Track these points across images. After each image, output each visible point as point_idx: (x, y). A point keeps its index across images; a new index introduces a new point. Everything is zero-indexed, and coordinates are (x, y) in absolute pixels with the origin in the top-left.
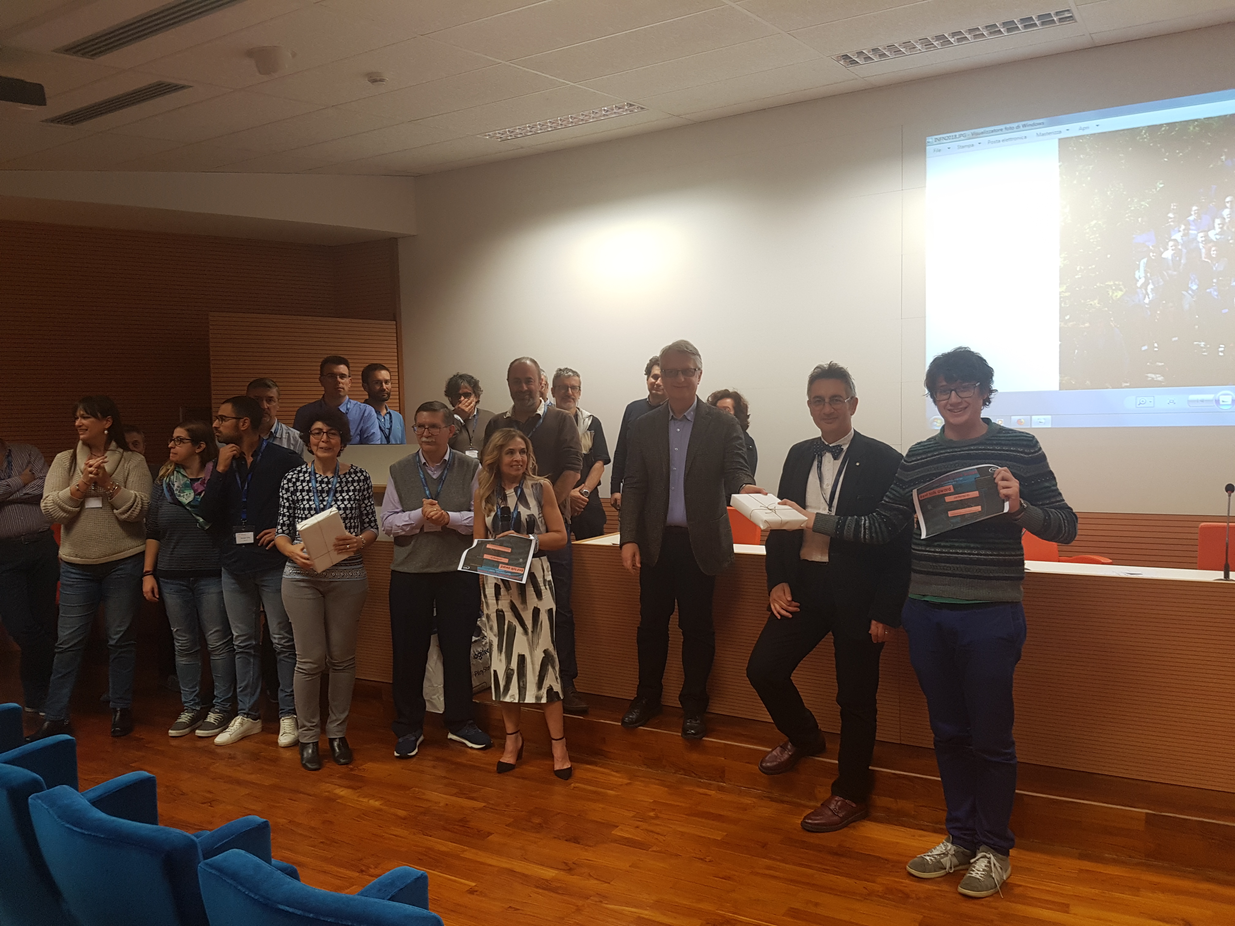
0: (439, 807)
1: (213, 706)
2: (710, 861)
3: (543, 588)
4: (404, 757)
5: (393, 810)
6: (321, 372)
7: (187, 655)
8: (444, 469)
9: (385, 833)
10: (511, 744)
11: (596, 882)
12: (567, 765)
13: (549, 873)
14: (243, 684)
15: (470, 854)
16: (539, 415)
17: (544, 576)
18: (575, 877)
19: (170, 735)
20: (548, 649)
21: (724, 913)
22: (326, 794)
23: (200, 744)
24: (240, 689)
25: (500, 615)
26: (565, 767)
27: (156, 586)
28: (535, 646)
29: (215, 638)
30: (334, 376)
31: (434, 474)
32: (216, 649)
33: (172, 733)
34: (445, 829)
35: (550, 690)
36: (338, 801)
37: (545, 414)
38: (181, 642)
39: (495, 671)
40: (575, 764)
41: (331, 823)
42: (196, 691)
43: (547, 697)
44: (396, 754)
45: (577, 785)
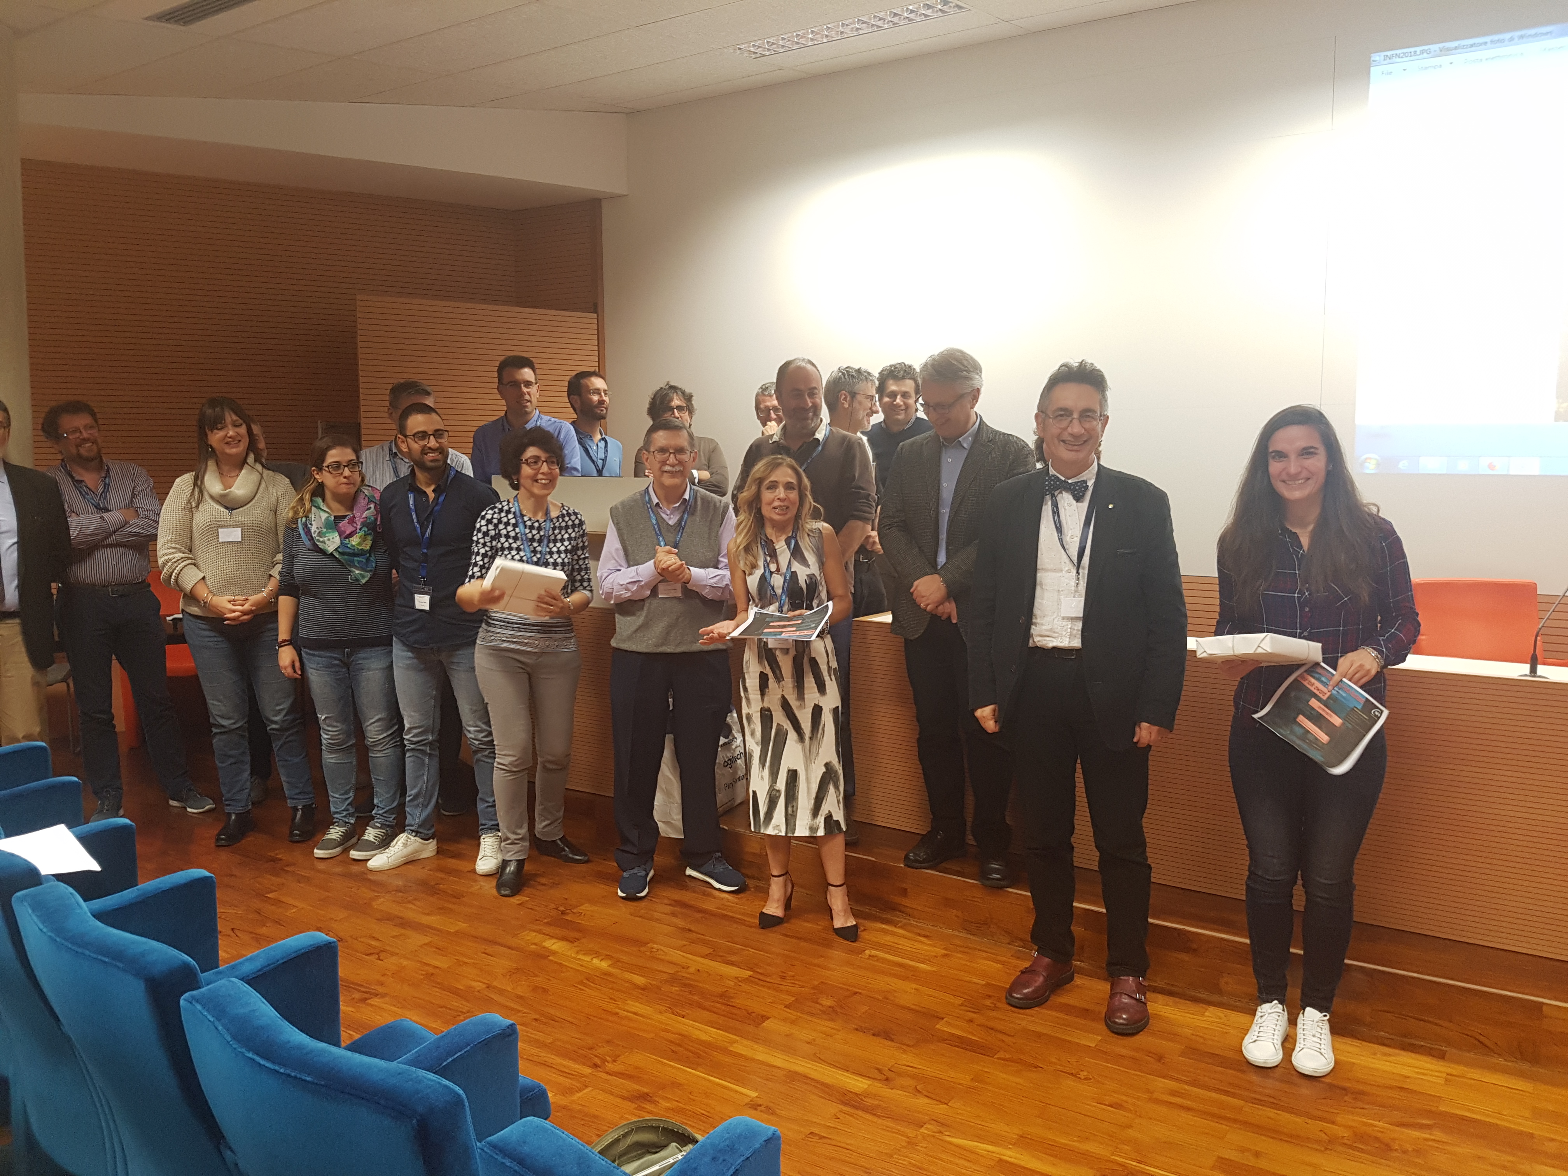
0: (688, 973)
1: (373, 818)
2: (1085, 1079)
3: (827, 678)
4: (631, 898)
5: (628, 976)
6: (499, 380)
7: (337, 751)
8: (684, 512)
9: (620, 1009)
10: (777, 889)
11: (926, 1100)
12: (851, 922)
13: (858, 1084)
14: (414, 792)
15: (742, 1047)
16: (818, 440)
17: (828, 662)
18: (894, 1091)
19: (316, 856)
20: (830, 762)
21: (1124, 1160)
22: (534, 946)
23: (356, 868)
24: (410, 798)
25: (766, 716)
26: (849, 924)
27: (297, 659)
28: (813, 757)
29: (377, 729)
30: (517, 384)
31: (670, 519)
32: (377, 743)
33: (318, 853)
34: (701, 1007)
35: (829, 818)
36: (551, 958)
37: (826, 439)
38: (330, 733)
39: (754, 792)
40: (860, 921)
41: (545, 991)
42: (349, 798)
43: (825, 828)
44: (620, 894)
45: (874, 952)
